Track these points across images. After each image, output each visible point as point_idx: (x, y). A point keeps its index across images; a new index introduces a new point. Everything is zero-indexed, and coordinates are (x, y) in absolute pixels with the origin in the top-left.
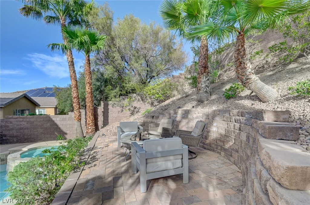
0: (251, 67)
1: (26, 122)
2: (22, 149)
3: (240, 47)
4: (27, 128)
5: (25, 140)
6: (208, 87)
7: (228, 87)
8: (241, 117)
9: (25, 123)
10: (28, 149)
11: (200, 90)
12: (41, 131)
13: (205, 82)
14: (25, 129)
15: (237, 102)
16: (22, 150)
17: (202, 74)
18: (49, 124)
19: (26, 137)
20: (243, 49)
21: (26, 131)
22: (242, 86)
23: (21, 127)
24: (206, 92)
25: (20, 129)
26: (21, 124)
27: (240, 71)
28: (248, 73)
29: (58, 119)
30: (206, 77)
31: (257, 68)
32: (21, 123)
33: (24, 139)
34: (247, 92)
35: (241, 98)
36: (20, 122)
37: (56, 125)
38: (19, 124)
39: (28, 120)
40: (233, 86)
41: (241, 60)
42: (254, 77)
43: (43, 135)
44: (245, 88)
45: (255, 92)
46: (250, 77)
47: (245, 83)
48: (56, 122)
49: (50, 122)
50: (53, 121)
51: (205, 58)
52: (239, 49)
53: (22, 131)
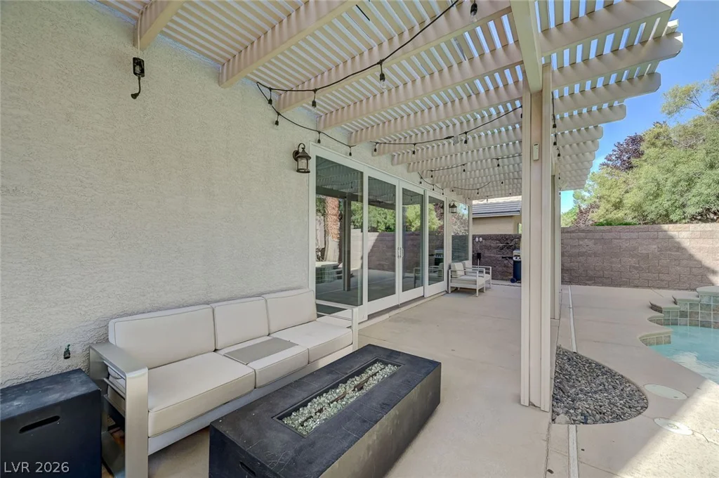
1: (593, 240)
4: (595, 254)
5: (589, 280)
9: (590, 243)
12: (633, 261)
14: (590, 256)
18: (655, 246)
19: (591, 273)
23: (581, 250)
25: (580, 254)
26: (581, 245)
32: (581, 243)
33: (587, 278)
36: (580, 239)
38: (577, 244)
39: (597, 236)
43: (636, 272)
49: (657, 241)
53: (582, 259)
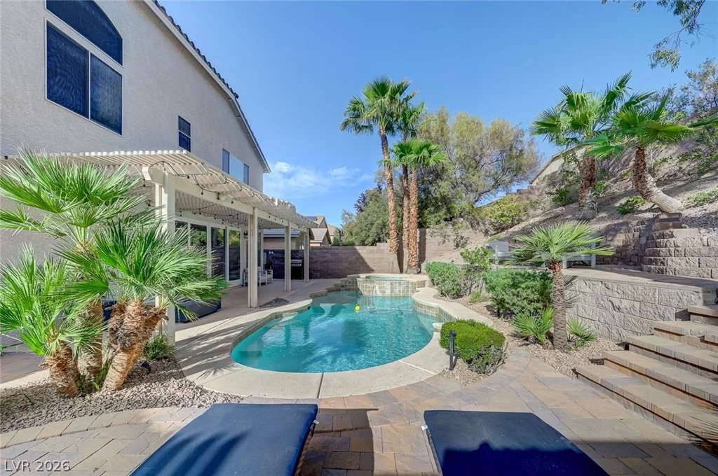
0: (652, 180)
3: (639, 162)
6: (595, 203)
7: (623, 201)
8: (640, 226)
11: (583, 206)
13: (590, 197)
15: (635, 216)
17: (586, 188)
20: (643, 163)
21: (330, 265)
22: (643, 199)
24: (592, 208)
27: (640, 184)
28: (648, 186)
29: (365, 251)
30: (592, 191)
31: (666, 176)
34: (648, 205)
35: (642, 212)
37: (362, 258)
40: (631, 200)
41: (640, 174)
42: (655, 189)
44: (646, 201)
45: (658, 204)
46: (651, 190)
47: (646, 196)
48: (362, 255)
50: (359, 254)
51: (590, 170)
52: (638, 164)
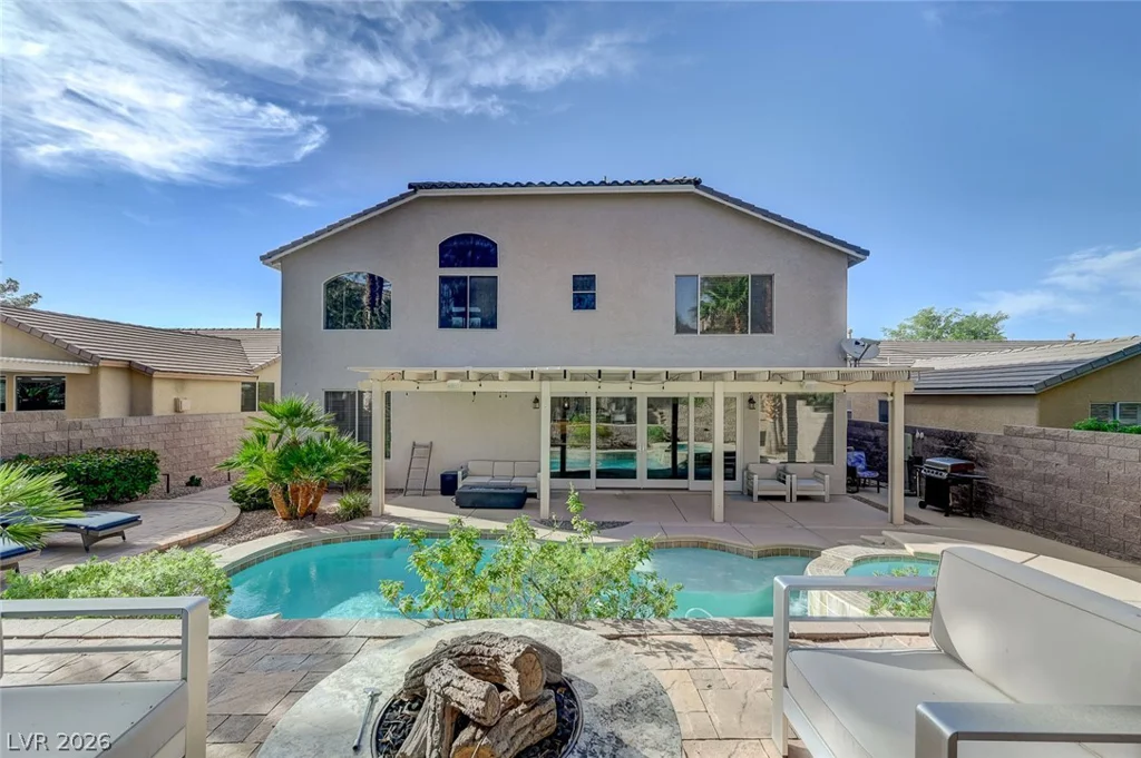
1: (1066, 457)
2: (906, 546)
4: (1069, 483)
5: (1060, 529)
9: (1062, 460)
10: (915, 553)
14: (1062, 485)
16: (904, 548)
21: (1064, 492)
23: (1048, 472)
25: (1046, 479)
26: (1049, 462)
32: (1048, 458)
36: (1047, 451)
38: (1042, 459)
43: (1136, 529)
53: (1049, 488)
